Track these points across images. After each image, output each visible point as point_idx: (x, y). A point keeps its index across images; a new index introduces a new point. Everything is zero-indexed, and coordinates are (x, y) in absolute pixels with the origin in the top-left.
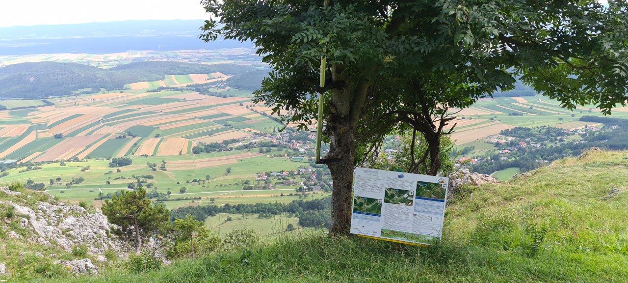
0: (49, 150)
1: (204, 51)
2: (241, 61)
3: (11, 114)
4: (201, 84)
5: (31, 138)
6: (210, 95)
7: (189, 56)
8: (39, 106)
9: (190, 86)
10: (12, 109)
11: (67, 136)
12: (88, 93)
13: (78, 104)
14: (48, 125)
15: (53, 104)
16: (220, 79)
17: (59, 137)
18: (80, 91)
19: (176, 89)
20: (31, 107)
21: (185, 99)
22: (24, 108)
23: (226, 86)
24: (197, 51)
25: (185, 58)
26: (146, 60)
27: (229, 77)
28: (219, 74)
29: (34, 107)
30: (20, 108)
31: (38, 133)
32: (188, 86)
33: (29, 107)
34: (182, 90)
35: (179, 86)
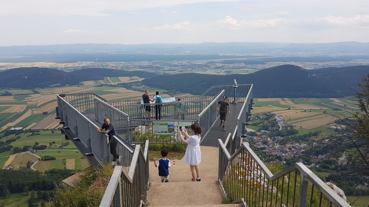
0: (40, 122)
1: (124, 62)
2: (148, 69)
3: (14, 98)
4: (126, 83)
5: (28, 114)
6: (133, 90)
7: (116, 66)
8: (31, 94)
9: (120, 84)
10: (16, 95)
11: (50, 113)
12: (58, 86)
13: (54, 93)
14: (38, 105)
15: (39, 93)
16: (137, 80)
17: (45, 114)
18: (54, 85)
19: (112, 86)
20: (26, 94)
21: (118, 92)
22: (22, 94)
23: (142, 85)
24: (119, 62)
25: (113, 67)
26: (90, 67)
27: (143, 79)
28: (136, 77)
29: (28, 94)
30: (20, 95)
31: (32, 111)
32: (118, 84)
33: (25, 94)
34: (115, 86)
35: (113, 84)
